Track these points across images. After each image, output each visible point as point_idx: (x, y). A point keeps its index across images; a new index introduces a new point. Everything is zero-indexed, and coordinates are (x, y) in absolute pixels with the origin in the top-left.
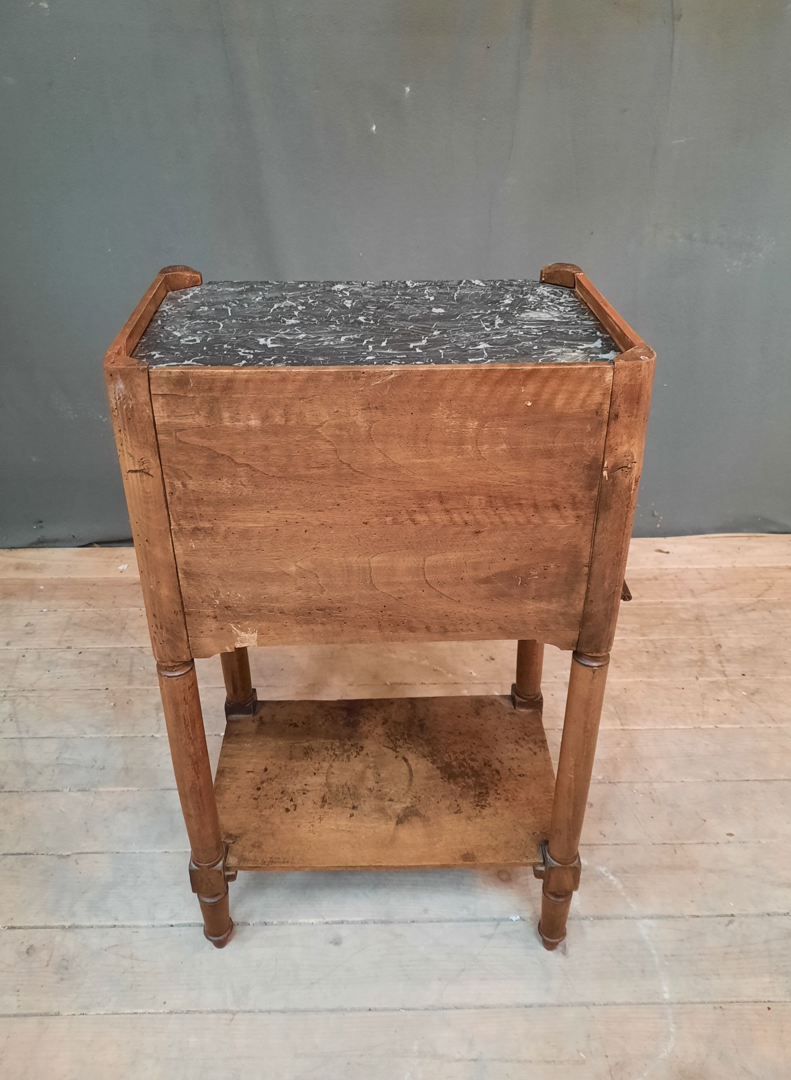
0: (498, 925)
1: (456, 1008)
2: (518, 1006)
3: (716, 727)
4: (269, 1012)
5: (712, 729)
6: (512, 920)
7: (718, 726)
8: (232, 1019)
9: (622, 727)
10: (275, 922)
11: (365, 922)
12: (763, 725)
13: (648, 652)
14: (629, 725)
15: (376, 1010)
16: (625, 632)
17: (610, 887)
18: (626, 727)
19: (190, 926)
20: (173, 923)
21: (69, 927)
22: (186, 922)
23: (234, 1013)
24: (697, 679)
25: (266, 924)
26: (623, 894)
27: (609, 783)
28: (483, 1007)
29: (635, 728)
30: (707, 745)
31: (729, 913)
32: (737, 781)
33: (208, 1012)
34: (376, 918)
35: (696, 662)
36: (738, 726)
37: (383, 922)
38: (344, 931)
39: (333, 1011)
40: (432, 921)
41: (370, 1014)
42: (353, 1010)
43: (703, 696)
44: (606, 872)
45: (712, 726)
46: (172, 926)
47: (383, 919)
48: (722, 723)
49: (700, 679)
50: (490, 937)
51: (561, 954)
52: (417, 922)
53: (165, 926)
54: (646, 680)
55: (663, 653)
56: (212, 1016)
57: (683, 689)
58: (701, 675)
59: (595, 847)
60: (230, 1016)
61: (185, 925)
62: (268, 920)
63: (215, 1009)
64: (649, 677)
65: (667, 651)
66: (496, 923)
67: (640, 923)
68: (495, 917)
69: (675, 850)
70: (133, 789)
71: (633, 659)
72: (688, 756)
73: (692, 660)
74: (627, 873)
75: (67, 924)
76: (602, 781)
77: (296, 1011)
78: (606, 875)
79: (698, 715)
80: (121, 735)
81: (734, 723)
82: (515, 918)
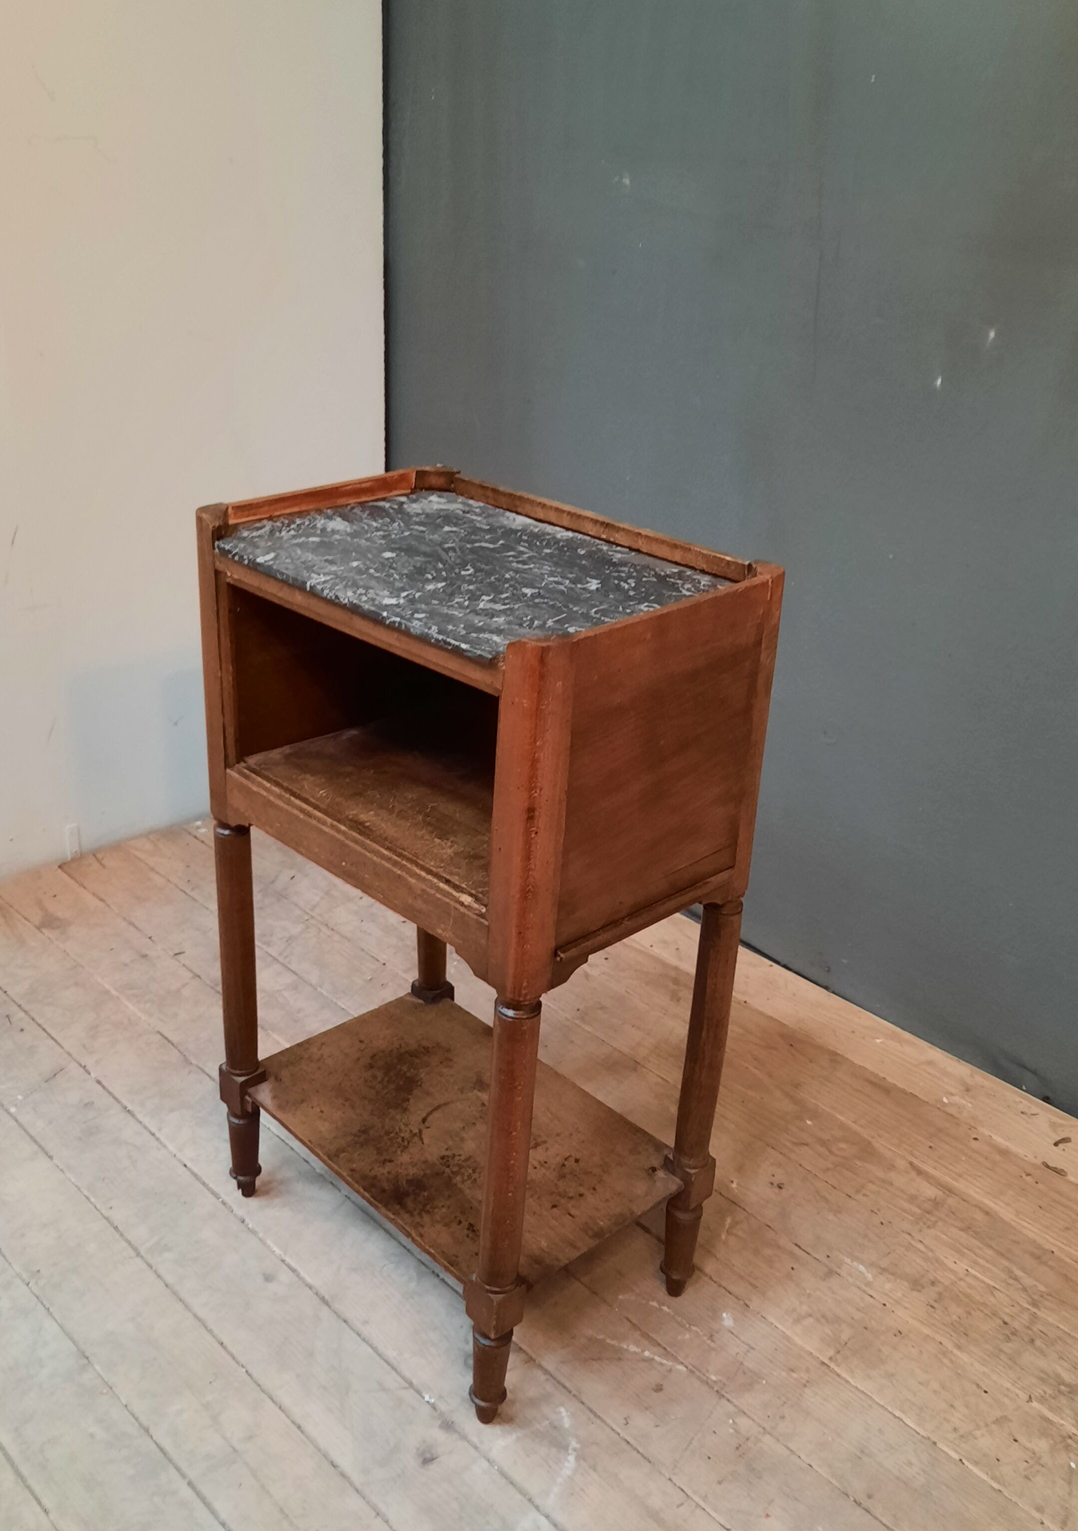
0: (405, 1388)
1: (280, 1408)
2: (325, 1456)
3: (961, 1460)
4: (159, 1276)
5: (955, 1460)
6: (424, 1398)
7: (964, 1461)
8: (131, 1258)
9: (826, 1361)
10: (250, 1227)
11: (311, 1287)
12: (1037, 1515)
13: (1005, 1323)
14: (838, 1366)
15: (225, 1348)
16: (1011, 1281)
17: (556, 1463)
18: (832, 1365)
20: (189, 1165)
21: (129, 1111)
23: (138, 1254)
24: (1030, 1399)
25: (243, 1223)
26: (559, 1480)
27: (717, 1391)
28: (299, 1427)
29: (844, 1375)
30: (910, 1464)
32: (884, 1525)
33: (126, 1240)
35: (1063, 1383)
36: (996, 1486)
37: (323, 1299)
38: (285, 1276)
39: (197, 1318)
40: (359, 1335)
41: (217, 1346)
42: (210, 1331)
43: (1000, 1421)
44: (575, 1450)
45: (956, 1456)
46: (185, 1166)
47: (327, 1297)
48: (976, 1463)
49: (1035, 1404)
50: (384, 1389)
51: (421, 1460)
53: (180, 1162)
54: (950, 1346)
55: (1026, 1339)
56: (124, 1244)
57: (986, 1392)
58: (1042, 1400)
59: (599, 1422)
60: (133, 1255)
62: (247, 1221)
64: (959, 1347)
65: (1038, 1343)
66: (406, 1385)
67: (534, 1514)
68: (414, 1381)
69: (682, 1504)
71: (969, 1313)
72: (862, 1452)
73: (1058, 1376)
74: (595, 1470)
75: (130, 1107)
76: (710, 1382)
77: (175, 1293)
78: (570, 1451)
79: (955, 1429)
81: (994, 1478)
82: (427, 1398)
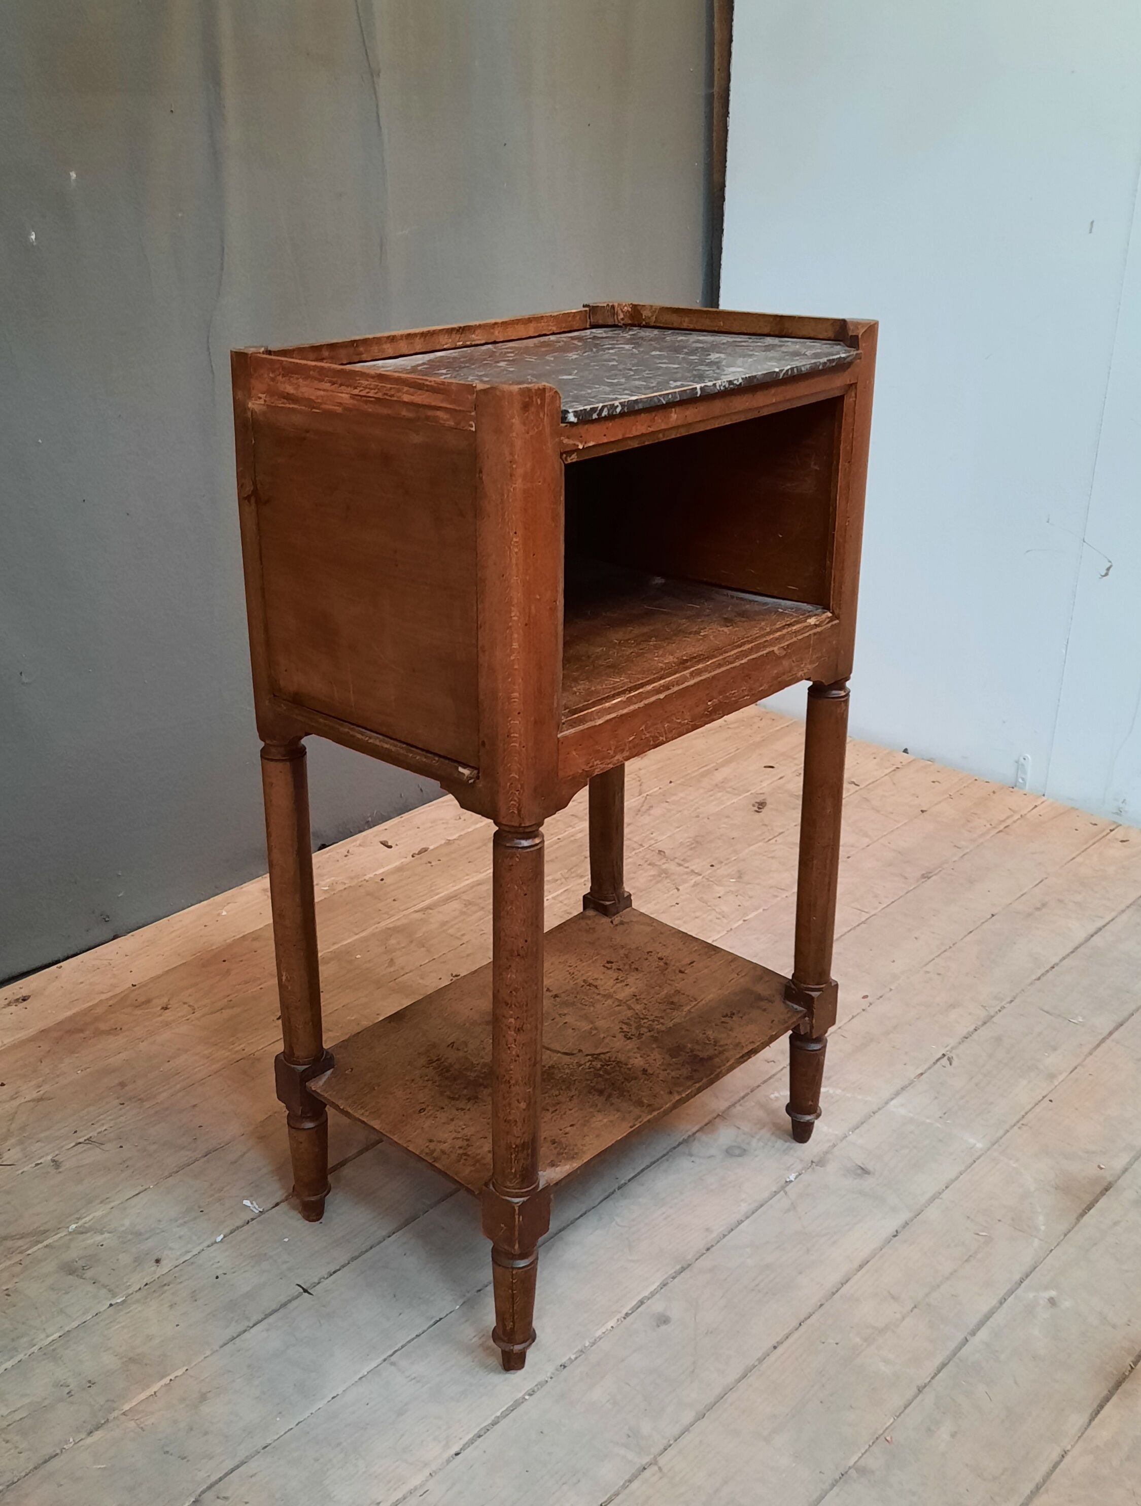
0: (785, 1194)
6: (792, 1181)
8: (660, 1469)
10: (573, 1357)
11: (664, 1284)
15: (780, 1343)
17: (833, 1097)
19: (480, 1436)
20: (456, 1449)
22: (471, 1436)
23: (654, 1462)
25: (565, 1367)
26: (850, 1096)
28: (863, 1264)
31: (940, 1055)
33: (625, 1487)
34: (671, 1272)
38: (655, 1307)
39: (744, 1376)
40: (724, 1236)
41: (780, 1350)
42: (761, 1360)
46: (457, 1454)
50: (793, 1207)
52: (712, 1246)
53: (448, 1461)
56: (635, 1485)
60: (655, 1468)
61: (472, 1441)
62: (564, 1360)
63: (627, 1477)
66: (782, 1193)
67: (891, 1108)
68: (774, 1189)
70: (179, 1372)
77: (711, 1407)
80: (56, 1335)
82: (792, 1177)
